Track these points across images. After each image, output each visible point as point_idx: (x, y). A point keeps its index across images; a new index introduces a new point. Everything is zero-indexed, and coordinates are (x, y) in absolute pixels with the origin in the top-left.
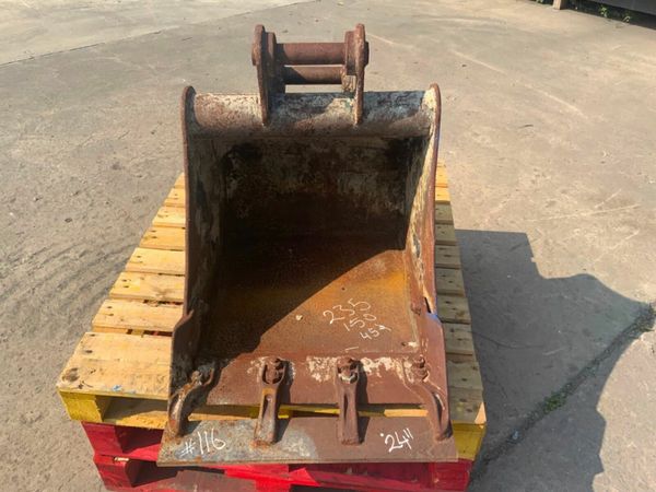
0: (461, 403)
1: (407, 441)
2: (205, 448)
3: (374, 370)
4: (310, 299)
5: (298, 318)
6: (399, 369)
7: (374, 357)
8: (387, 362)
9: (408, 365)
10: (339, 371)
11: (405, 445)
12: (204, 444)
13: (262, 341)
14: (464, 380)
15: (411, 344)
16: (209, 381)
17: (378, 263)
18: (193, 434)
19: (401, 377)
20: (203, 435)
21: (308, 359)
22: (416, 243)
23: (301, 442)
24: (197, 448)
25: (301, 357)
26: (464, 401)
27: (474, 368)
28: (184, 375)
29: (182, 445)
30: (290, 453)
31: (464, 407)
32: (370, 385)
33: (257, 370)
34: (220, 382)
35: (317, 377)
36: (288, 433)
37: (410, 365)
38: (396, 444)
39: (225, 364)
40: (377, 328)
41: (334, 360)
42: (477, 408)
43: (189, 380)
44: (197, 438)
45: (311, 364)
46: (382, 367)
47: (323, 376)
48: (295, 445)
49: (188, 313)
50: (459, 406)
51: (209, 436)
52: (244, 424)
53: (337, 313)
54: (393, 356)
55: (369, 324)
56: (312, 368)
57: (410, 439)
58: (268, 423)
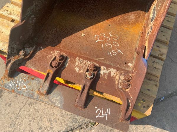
0: (142, 102)
1: (106, 115)
2: (18, 86)
3: (105, 74)
4: (92, 27)
5: (83, 35)
6: (117, 78)
7: (108, 67)
8: (113, 71)
9: (122, 78)
10: (87, 71)
11: (105, 116)
12: (18, 84)
13: (62, 42)
14: (149, 90)
15: (130, 64)
16: (28, 57)
17: (132, 16)
18: (16, 78)
19: (116, 82)
20: (19, 80)
21: (77, 58)
22: (154, 13)
23: (58, 98)
24: (15, 85)
25: (74, 56)
26: (144, 101)
27: (156, 85)
28: (15, 51)
29: (9, 81)
30: (52, 102)
31: (142, 104)
32: (100, 82)
33: (52, 57)
34: (34, 58)
35: (77, 69)
36: (55, 92)
37: (123, 78)
38: (101, 115)
39: (40, 49)
40: (117, 51)
41: (89, 63)
42: (148, 107)
43: (18, 54)
44: (16, 81)
45: (78, 61)
46: (109, 74)
47: (80, 70)
48: (55, 98)
49: (22, 21)
50: (140, 103)
51: (22, 81)
52: (38, 80)
53: (101, 38)
54: (117, 69)
55: (114, 48)
56: (77, 64)
57: (108, 114)
58: (46, 86)
